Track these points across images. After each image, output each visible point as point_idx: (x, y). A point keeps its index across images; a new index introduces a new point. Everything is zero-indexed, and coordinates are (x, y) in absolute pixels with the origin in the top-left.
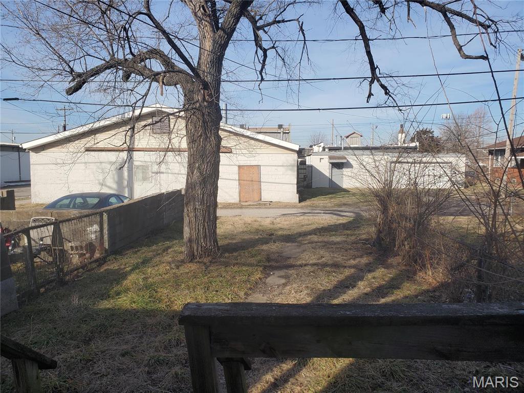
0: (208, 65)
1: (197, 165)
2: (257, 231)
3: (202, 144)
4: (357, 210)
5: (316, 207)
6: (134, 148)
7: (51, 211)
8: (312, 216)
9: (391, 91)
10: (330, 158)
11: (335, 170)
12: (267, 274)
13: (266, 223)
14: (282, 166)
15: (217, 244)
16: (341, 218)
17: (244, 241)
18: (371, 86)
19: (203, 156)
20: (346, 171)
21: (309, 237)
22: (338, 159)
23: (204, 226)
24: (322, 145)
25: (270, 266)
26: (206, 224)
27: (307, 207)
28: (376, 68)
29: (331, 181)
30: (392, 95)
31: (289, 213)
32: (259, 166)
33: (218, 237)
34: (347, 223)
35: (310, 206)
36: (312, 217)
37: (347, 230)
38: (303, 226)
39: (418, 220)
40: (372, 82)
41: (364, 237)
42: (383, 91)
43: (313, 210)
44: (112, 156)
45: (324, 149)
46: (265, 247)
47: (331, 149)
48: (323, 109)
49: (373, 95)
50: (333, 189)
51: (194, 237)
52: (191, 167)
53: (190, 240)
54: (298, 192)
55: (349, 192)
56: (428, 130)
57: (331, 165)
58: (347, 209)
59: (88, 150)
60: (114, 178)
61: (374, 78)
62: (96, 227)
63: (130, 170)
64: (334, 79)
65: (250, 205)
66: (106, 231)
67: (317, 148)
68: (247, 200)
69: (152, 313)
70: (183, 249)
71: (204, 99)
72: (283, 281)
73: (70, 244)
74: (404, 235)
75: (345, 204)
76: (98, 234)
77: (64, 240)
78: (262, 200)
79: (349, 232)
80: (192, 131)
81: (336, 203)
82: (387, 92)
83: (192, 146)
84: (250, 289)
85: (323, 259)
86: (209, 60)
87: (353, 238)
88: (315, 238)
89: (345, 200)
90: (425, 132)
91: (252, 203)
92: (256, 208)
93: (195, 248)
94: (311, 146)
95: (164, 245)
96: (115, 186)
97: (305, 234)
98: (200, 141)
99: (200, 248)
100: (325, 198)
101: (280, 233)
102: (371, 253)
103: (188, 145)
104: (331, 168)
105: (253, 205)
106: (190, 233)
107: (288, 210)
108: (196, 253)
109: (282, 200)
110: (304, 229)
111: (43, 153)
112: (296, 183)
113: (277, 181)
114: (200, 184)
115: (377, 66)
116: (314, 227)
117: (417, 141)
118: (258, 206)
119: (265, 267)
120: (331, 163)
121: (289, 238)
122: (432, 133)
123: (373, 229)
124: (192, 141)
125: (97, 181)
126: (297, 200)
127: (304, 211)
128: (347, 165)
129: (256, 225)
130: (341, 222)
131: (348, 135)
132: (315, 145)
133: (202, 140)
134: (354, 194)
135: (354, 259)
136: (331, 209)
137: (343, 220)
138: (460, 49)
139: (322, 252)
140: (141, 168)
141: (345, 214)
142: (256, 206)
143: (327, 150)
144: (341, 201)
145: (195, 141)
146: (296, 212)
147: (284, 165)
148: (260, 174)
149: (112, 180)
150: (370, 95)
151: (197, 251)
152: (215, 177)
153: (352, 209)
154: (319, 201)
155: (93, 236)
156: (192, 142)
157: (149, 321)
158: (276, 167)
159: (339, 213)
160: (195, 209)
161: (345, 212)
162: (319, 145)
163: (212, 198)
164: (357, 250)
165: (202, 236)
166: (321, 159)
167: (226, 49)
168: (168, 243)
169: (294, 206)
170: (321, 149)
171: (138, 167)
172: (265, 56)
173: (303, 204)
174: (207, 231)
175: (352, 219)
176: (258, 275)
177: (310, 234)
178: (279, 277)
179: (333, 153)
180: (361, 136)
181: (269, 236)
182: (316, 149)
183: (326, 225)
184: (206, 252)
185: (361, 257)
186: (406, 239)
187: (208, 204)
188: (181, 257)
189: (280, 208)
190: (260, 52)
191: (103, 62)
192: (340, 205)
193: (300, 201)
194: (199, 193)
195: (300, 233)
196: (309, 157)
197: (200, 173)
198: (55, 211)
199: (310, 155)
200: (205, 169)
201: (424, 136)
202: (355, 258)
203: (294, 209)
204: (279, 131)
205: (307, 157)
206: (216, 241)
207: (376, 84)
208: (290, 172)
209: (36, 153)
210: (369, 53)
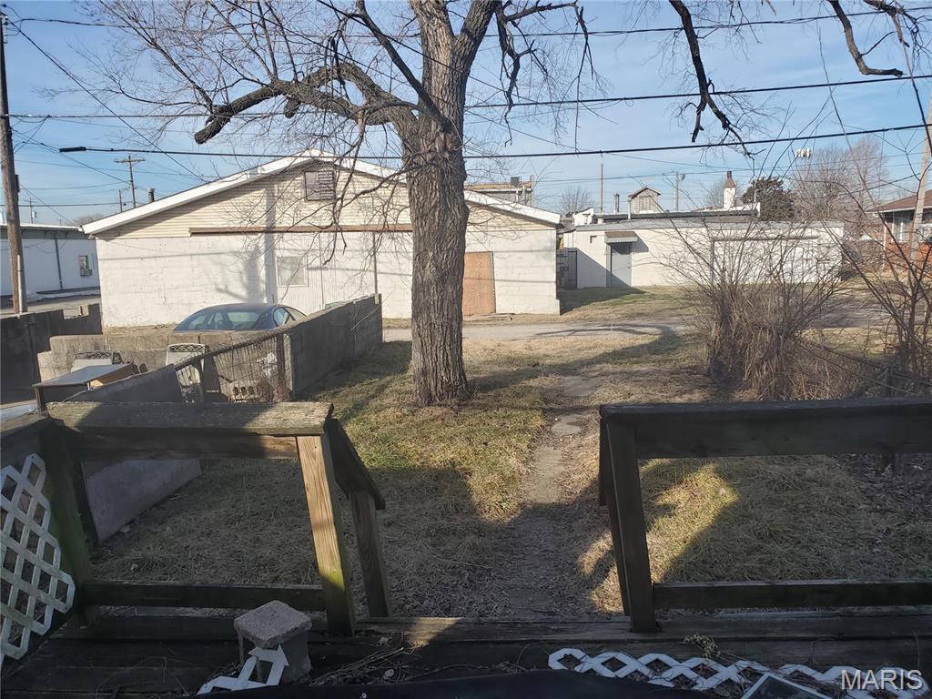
0: (444, 92)
1: (431, 254)
2: (510, 361)
3: (437, 220)
4: (661, 323)
5: (592, 320)
6: (274, 227)
7: (198, 334)
8: (591, 334)
9: (733, 122)
10: (609, 234)
11: (617, 256)
12: (551, 421)
13: (519, 348)
14: (531, 251)
15: (465, 378)
16: (640, 336)
17: (495, 375)
18: (699, 114)
19: (440, 239)
20: (636, 257)
21: (598, 366)
22: (624, 236)
23: (445, 350)
24: (591, 212)
25: (551, 409)
26: (448, 348)
27: (575, 321)
28: (708, 85)
29: (609, 275)
30: (734, 129)
31: (546, 331)
32: (490, 254)
33: (465, 367)
34: (651, 343)
35: (579, 319)
36: (589, 337)
37: (654, 354)
38: (580, 350)
39: (785, 329)
40: (701, 108)
41: (687, 363)
42: (719, 123)
43: (587, 326)
44: (237, 242)
45: (595, 219)
46: (532, 383)
47: (608, 219)
48: (607, 152)
49: (702, 129)
50: (615, 290)
51: (430, 366)
52: (419, 258)
53: (424, 373)
54: (558, 296)
55: (644, 292)
56: (773, 179)
57: (610, 247)
58: (646, 323)
59: (195, 233)
60: (241, 280)
61: (706, 100)
62: (271, 358)
63: (270, 266)
64: (625, 99)
65: (477, 321)
66: (288, 363)
67: (584, 217)
68: (472, 312)
69: (404, 474)
70: (413, 387)
71: (445, 148)
72: (577, 429)
73: (231, 386)
74: (758, 355)
75: (640, 315)
76: (275, 367)
77: (220, 379)
78: (498, 311)
79: (660, 357)
80: (421, 199)
81: (623, 312)
82: (726, 125)
83: (422, 224)
84: (533, 440)
85: (633, 397)
86: (446, 82)
87: (668, 366)
88: (608, 367)
89: (639, 306)
90: (768, 183)
91: (480, 318)
92: (491, 325)
93: (433, 384)
94: (569, 215)
95: (371, 383)
96: (243, 293)
97: (591, 362)
98: (434, 216)
99: (439, 385)
100: (605, 304)
101: (548, 361)
102: (704, 387)
103: (414, 222)
104: (609, 252)
105: (483, 321)
106: (424, 362)
107: (544, 326)
108: (434, 393)
109: (530, 311)
110: (583, 355)
111: (117, 241)
112: (554, 279)
113: (522, 278)
114: (437, 285)
115: (710, 81)
116: (600, 351)
117: (758, 200)
118: (491, 323)
119: (544, 411)
120: (609, 244)
121: (566, 369)
122: (779, 184)
123: (703, 351)
124: (420, 215)
125: (214, 287)
126: (557, 310)
127: (572, 328)
128: (640, 246)
129: (504, 352)
130: (641, 342)
131: (633, 193)
132: (577, 213)
133: (437, 213)
134: (653, 297)
135: (681, 396)
136: (618, 323)
137: (641, 340)
138: (859, 58)
139: (627, 388)
140: (288, 261)
141: (643, 330)
142: (486, 323)
143: (600, 221)
144: (633, 310)
145: (427, 215)
146: (560, 330)
147: (534, 249)
148: (492, 266)
149: (239, 284)
150: (698, 128)
151: (436, 390)
152: (459, 272)
153: (653, 322)
154: (592, 311)
155: (268, 372)
156: (422, 217)
157: (406, 484)
158: (520, 255)
159: (634, 329)
160: (431, 324)
161: (643, 326)
162: (586, 212)
163: (456, 306)
164: (681, 382)
165: (442, 366)
166: (591, 237)
167: (471, 64)
168: (377, 382)
169: (552, 321)
170: (590, 219)
171: (283, 260)
172: (517, 66)
173: (568, 316)
174: (449, 357)
175: (657, 337)
176: (537, 421)
177: (598, 362)
178: (568, 424)
179: (614, 227)
180: (659, 194)
181: (534, 368)
182: (579, 219)
183: (618, 348)
184: (449, 389)
185: (690, 392)
186: (762, 361)
187: (450, 317)
188: (412, 399)
189: (530, 324)
190: (509, 60)
191: (259, 87)
192: (631, 316)
193: (562, 312)
194: (436, 298)
195: (582, 362)
196: (571, 234)
197: (437, 267)
198: (203, 334)
199: (573, 231)
200: (444, 261)
201: (766, 191)
202: (681, 393)
203: (553, 326)
204: (512, 190)
205: (565, 235)
206: (462, 373)
207: (708, 112)
208: (543, 262)
209: (107, 240)
210: (697, 61)
